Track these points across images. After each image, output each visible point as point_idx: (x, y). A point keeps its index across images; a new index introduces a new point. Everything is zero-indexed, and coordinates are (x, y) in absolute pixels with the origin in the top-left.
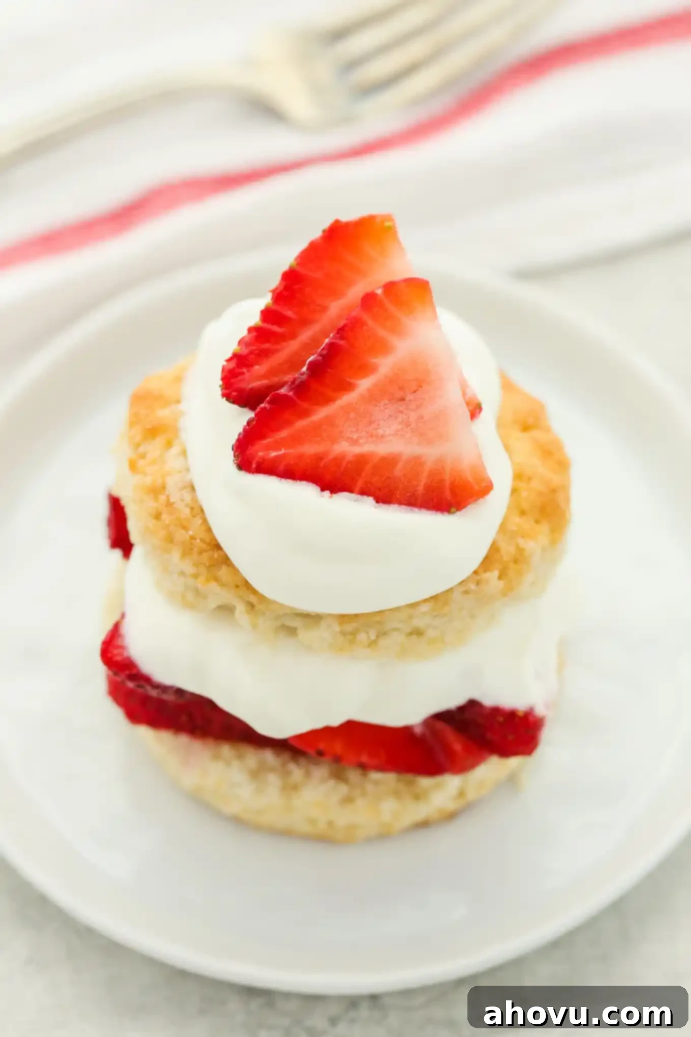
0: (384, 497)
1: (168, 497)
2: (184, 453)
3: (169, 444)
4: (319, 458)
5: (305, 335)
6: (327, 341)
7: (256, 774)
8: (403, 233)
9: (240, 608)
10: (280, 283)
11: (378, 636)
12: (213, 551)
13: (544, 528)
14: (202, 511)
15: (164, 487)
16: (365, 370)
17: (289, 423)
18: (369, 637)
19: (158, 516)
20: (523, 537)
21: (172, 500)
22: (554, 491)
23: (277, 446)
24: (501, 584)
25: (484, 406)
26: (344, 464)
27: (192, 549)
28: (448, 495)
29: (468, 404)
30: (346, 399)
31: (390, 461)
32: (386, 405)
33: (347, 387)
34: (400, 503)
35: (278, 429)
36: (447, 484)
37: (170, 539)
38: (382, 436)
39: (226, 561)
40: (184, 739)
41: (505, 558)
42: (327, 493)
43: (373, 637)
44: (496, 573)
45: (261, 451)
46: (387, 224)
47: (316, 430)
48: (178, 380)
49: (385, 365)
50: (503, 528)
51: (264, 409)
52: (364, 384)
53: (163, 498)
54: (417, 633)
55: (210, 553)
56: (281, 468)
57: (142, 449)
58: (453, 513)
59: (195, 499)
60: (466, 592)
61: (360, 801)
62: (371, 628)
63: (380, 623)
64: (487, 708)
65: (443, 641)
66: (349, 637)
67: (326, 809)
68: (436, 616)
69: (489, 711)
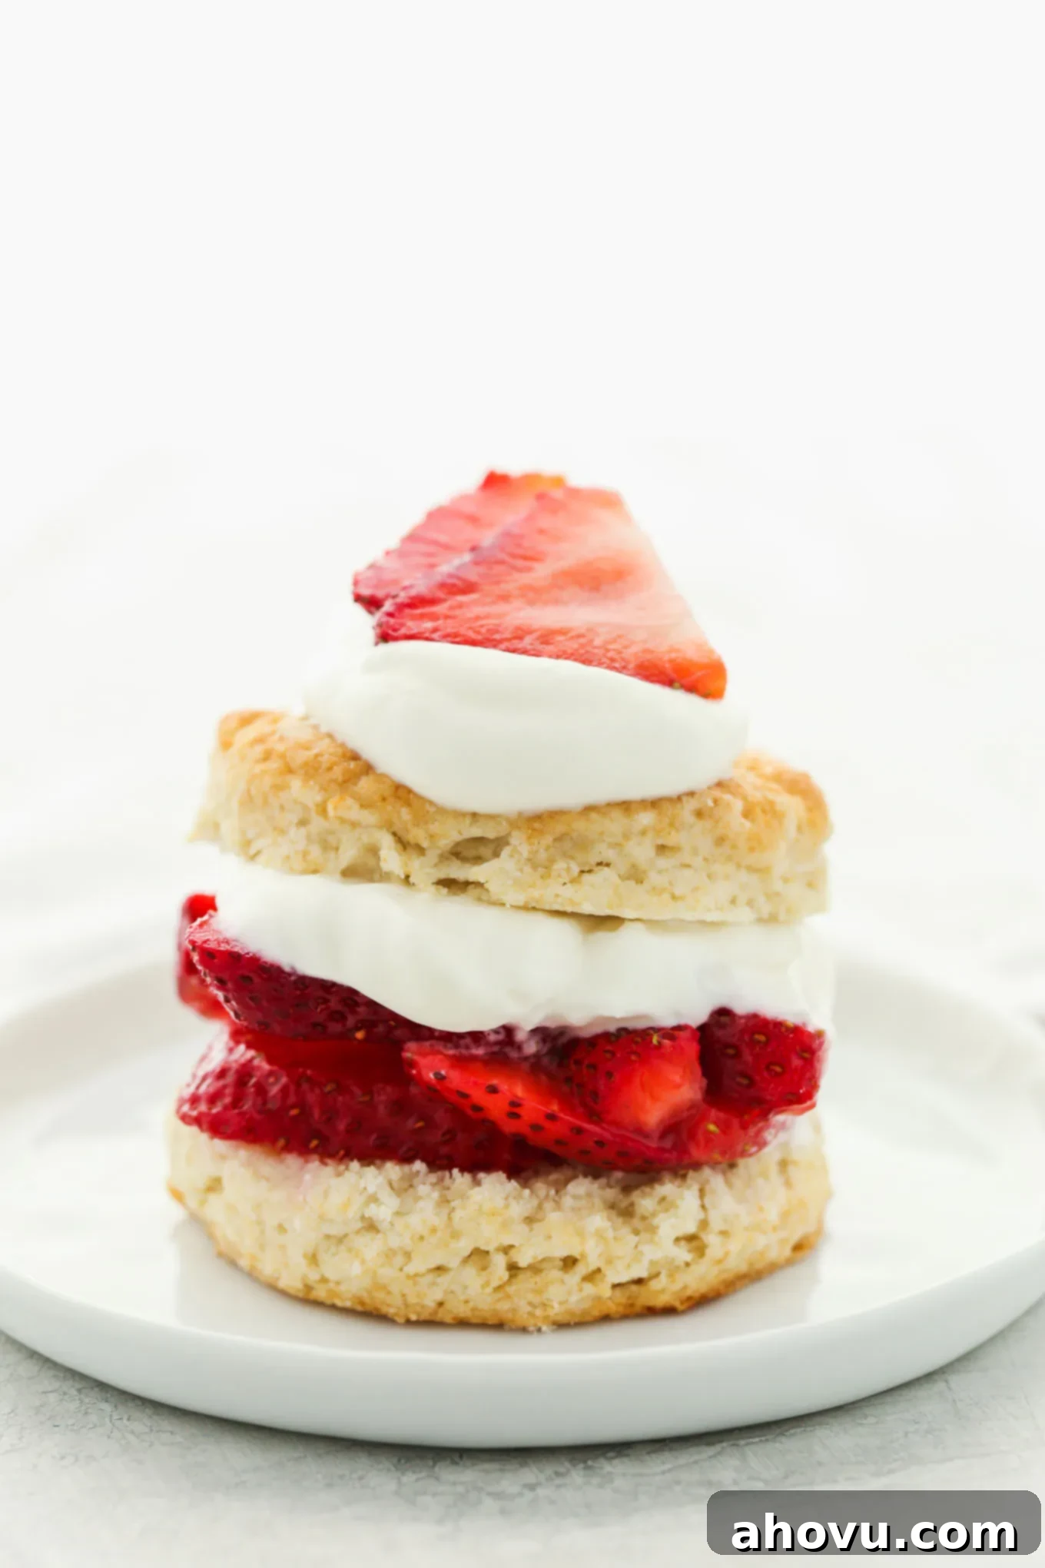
7: (399, 1192)
9: (388, 848)
11: (581, 871)
12: (348, 762)
15: (274, 732)
20: (771, 791)
24: (747, 824)
28: (668, 667)
30: (523, 581)
32: (576, 590)
33: (523, 570)
35: (433, 602)
39: (368, 768)
41: (750, 799)
43: (575, 870)
44: (738, 804)
45: (411, 620)
52: (546, 569)
53: (273, 739)
54: (635, 875)
55: (344, 765)
56: (440, 635)
58: (677, 689)
60: (700, 815)
61: (553, 1217)
62: (572, 858)
63: (583, 844)
64: (741, 1017)
65: (674, 897)
66: (541, 870)
67: (505, 1225)
68: (662, 849)
69: (743, 1021)
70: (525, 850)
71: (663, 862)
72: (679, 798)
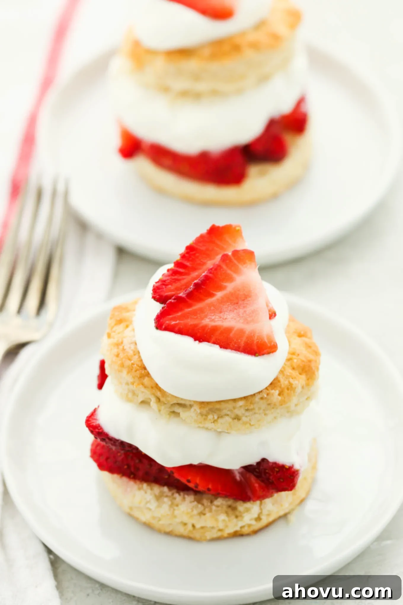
0: (224, 345)
1: (123, 347)
2: (134, 330)
3: (127, 326)
4: (195, 326)
5: (194, 274)
6: (203, 274)
7: (158, 498)
8: (245, 233)
9: (153, 400)
10: (185, 251)
11: (218, 418)
12: (142, 370)
13: (303, 377)
14: (139, 353)
15: (122, 343)
16: (221, 288)
17: (181, 310)
18: (214, 418)
19: (118, 356)
20: (292, 378)
21: (125, 347)
22: (310, 361)
23: (174, 319)
24: (280, 398)
25: (277, 313)
26: (206, 329)
27: (132, 370)
28: (255, 348)
29: (269, 311)
30: (210, 300)
31: (229, 330)
32: (229, 305)
33: (211, 295)
34: (232, 349)
35: (177, 312)
36: (255, 342)
37: (122, 365)
38: (226, 319)
39: (148, 375)
40: (125, 479)
41: (283, 386)
42: (197, 342)
43: (216, 417)
44: (277, 392)
45: (168, 321)
46: (237, 228)
47: (195, 313)
48: (136, 303)
49: (230, 287)
50: (282, 372)
51: (171, 302)
52: (219, 295)
53: (121, 347)
54: (237, 418)
55: (141, 371)
56: (176, 329)
57: (114, 329)
58: (257, 356)
59: (136, 348)
60: (262, 398)
61: (208, 515)
62: (215, 413)
63: (219, 410)
64: (271, 463)
65: (250, 424)
66: (204, 417)
67: (192, 517)
68: (247, 410)
69: (271, 464)
70: (199, 411)
71: (247, 414)
72: (254, 395)
